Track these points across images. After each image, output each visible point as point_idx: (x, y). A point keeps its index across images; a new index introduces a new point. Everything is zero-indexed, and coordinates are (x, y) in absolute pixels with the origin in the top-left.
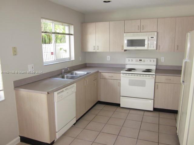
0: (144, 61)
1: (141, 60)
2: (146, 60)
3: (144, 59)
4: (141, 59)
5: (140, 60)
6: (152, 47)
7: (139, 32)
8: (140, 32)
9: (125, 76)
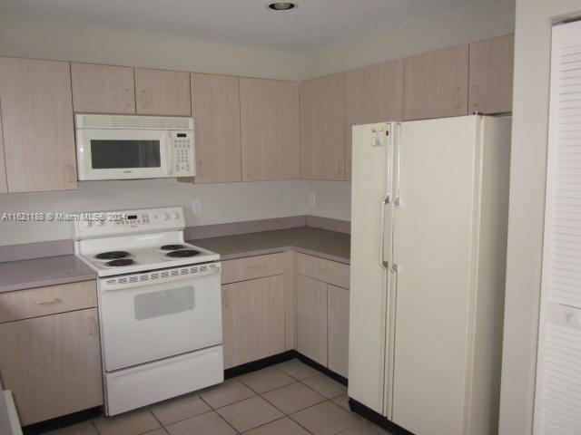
0: (146, 220)
1: (135, 217)
2: (150, 213)
3: (143, 211)
4: (132, 213)
5: (130, 217)
6: (183, 168)
7: (132, 115)
8: (136, 114)
9: (118, 286)
